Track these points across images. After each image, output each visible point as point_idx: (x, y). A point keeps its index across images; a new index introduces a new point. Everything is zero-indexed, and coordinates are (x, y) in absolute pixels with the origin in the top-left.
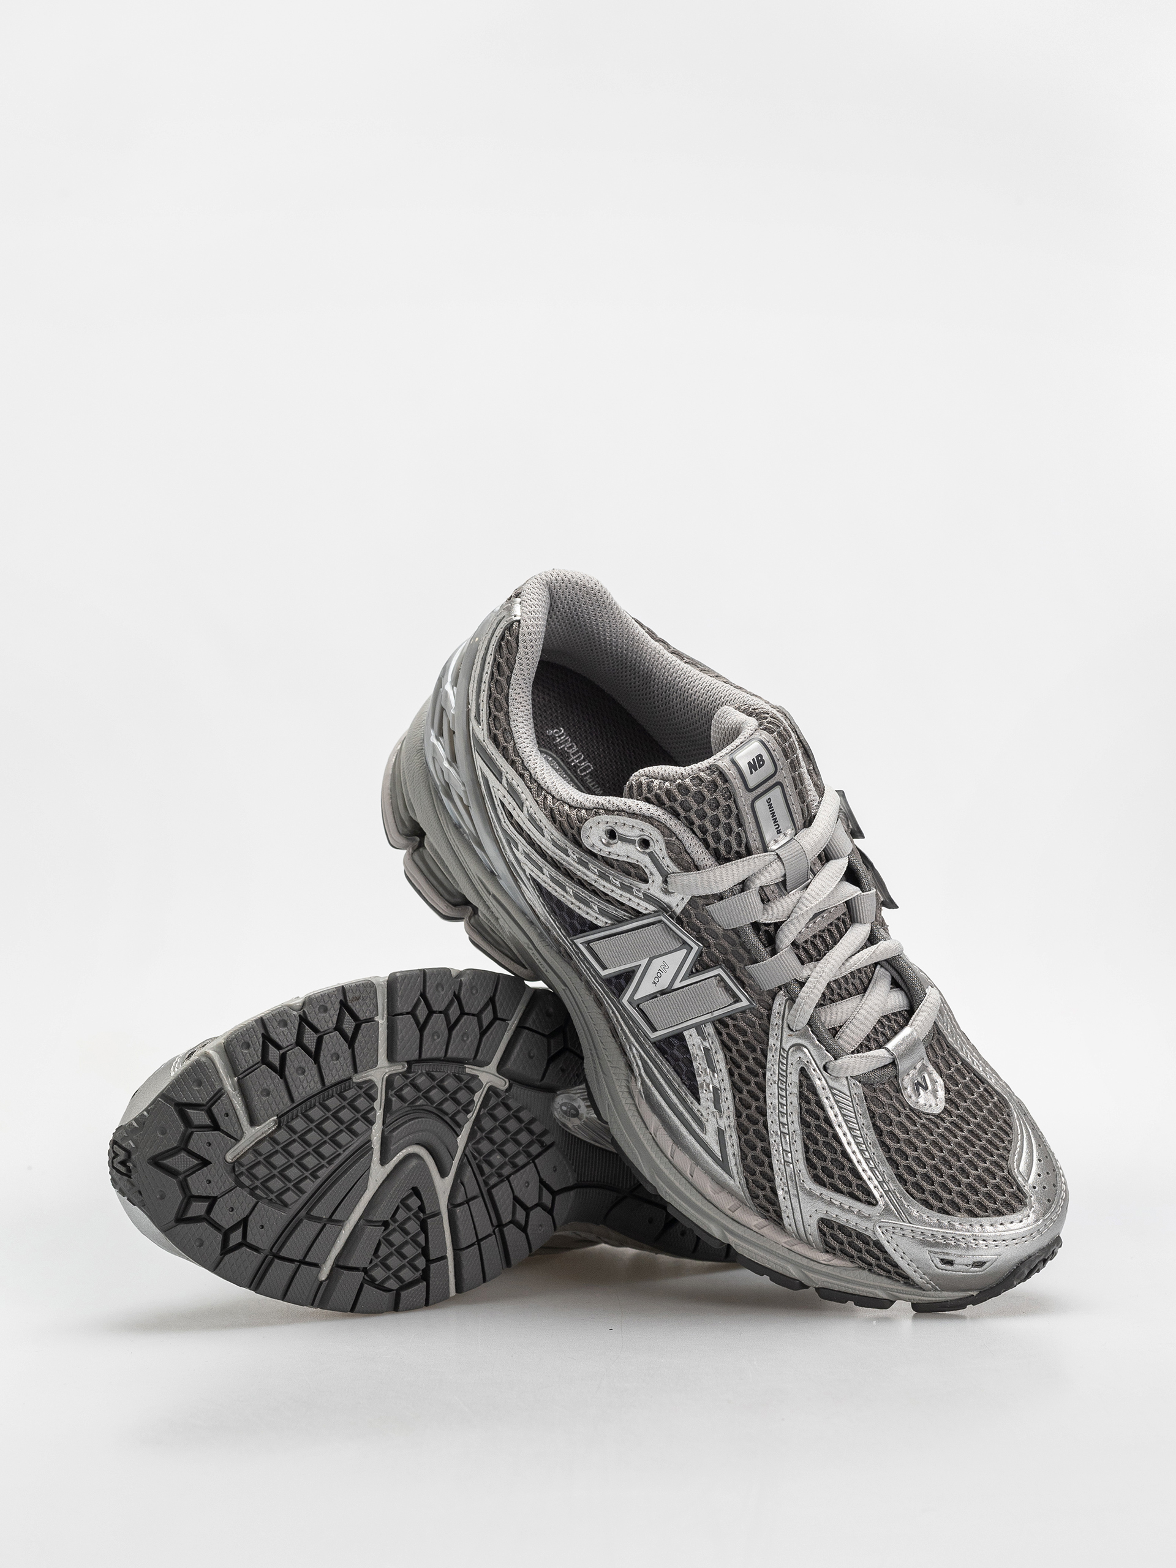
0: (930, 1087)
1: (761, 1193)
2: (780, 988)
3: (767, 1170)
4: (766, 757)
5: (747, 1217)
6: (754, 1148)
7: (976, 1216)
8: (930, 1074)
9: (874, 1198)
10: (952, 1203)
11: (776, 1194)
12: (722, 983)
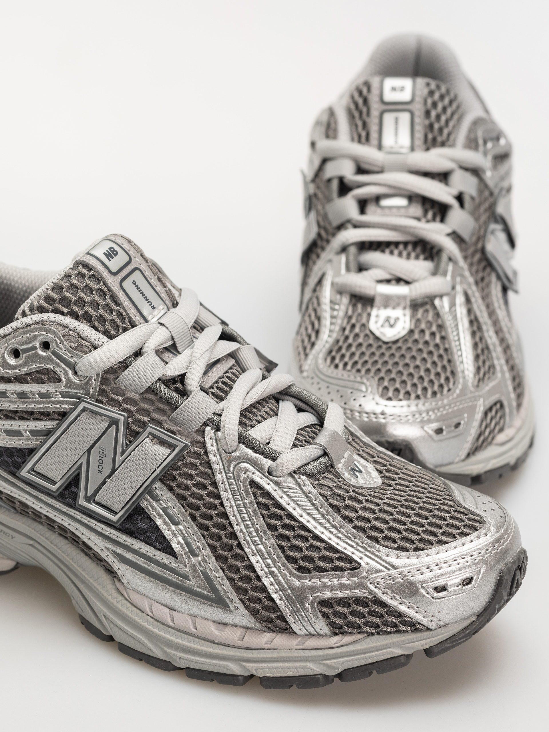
0: (363, 471)
1: (258, 606)
2: (206, 424)
3: (257, 583)
4: (117, 248)
5: (255, 638)
6: (238, 570)
7: (446, 543)
8: (359, 462)
9: (356, 562)
10: (422, 540)
11: (272, 600)
12: (155, 440)
